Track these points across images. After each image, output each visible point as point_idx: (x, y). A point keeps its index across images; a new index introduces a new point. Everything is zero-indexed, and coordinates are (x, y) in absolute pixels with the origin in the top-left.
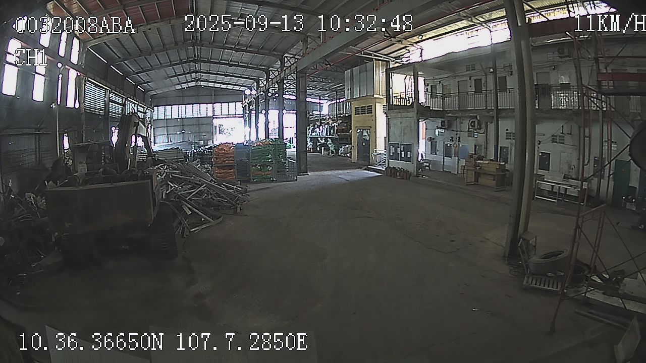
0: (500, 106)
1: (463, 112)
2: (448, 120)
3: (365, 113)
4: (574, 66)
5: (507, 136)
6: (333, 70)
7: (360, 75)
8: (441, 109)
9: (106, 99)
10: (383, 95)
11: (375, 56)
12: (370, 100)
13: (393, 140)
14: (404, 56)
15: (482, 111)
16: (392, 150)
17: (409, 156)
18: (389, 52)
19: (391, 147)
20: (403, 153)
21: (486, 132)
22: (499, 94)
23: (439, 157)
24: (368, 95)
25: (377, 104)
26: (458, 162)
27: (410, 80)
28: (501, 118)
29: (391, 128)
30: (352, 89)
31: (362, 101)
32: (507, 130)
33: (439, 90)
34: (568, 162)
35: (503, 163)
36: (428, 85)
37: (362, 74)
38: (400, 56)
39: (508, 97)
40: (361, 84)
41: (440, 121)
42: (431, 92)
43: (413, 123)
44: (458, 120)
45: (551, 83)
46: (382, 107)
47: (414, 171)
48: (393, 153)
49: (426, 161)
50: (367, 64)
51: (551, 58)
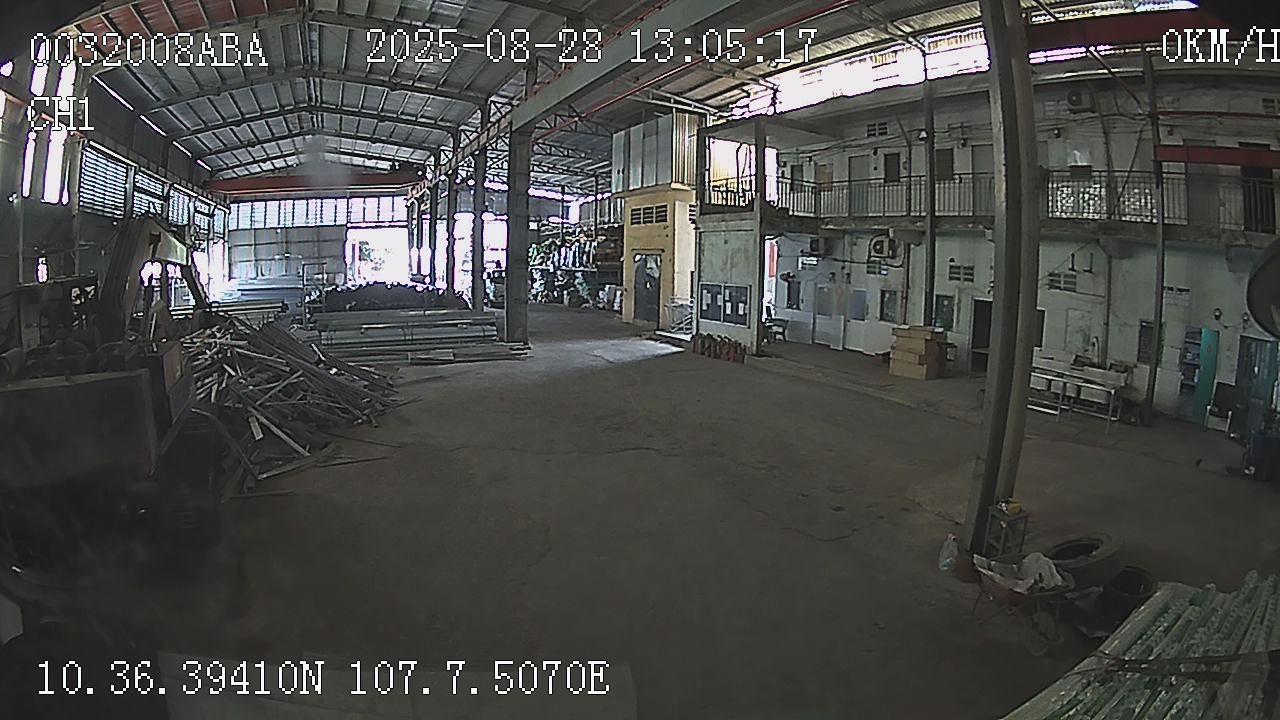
0: (939, 210)
1: (858, 222)
2: (826, 239)
3: (652, 222)
4: (1102, 130)
5: (950, 273)
6: (589, 132)
7: (643, 144)
8: (812, 215)
9: (127, 186)
10: (689, 185)
11: (676, 102)
12: (663, 193)
13: (709, 278)
14: (738, 104)
15: (900, 219)
16: (707, 300)
17: (741, 312)
18: (707, 95)
19: (705, 292)
20: (729, 305)
21: (906, 264)
22: (937, 186)
23: (803, 315)
24: (660, 183)
25: (677, 203)
26: (845, 326)
27: (747, 152)
28: (940, 234)
29: (706, 253)
30: (626, 171)
31: (646, 196)
32: (952, 260)
33: (809, 176)
34: (1082, 330)
35: (941, 330)
36: (785, 166)
37: (647, 139)
38: (728, 105)
39: (957, 191)
40: (645, 161)
41: (808, 239)
42: (792, 179)
43: (752, 241)
44: (846, 237)
45: (1051, 165)
46: (688, 208)
47: (752, 343)
48: (708, 305)
49: (778, 323)
50: (660, 119)
51: (1053, 113)
